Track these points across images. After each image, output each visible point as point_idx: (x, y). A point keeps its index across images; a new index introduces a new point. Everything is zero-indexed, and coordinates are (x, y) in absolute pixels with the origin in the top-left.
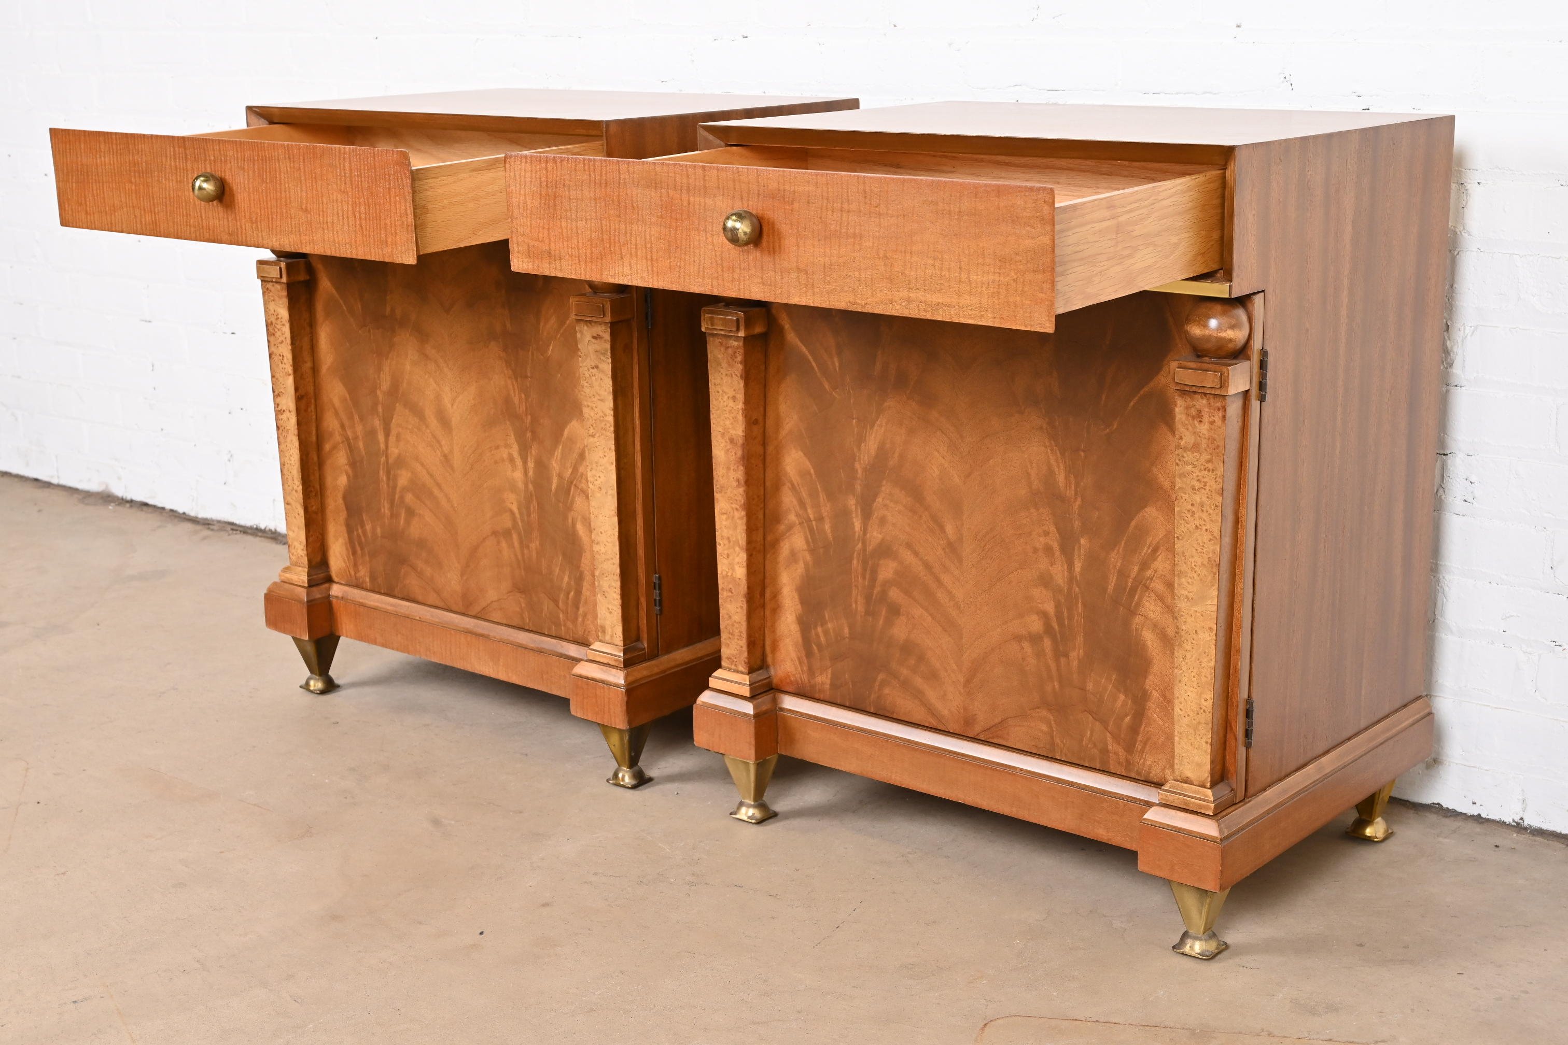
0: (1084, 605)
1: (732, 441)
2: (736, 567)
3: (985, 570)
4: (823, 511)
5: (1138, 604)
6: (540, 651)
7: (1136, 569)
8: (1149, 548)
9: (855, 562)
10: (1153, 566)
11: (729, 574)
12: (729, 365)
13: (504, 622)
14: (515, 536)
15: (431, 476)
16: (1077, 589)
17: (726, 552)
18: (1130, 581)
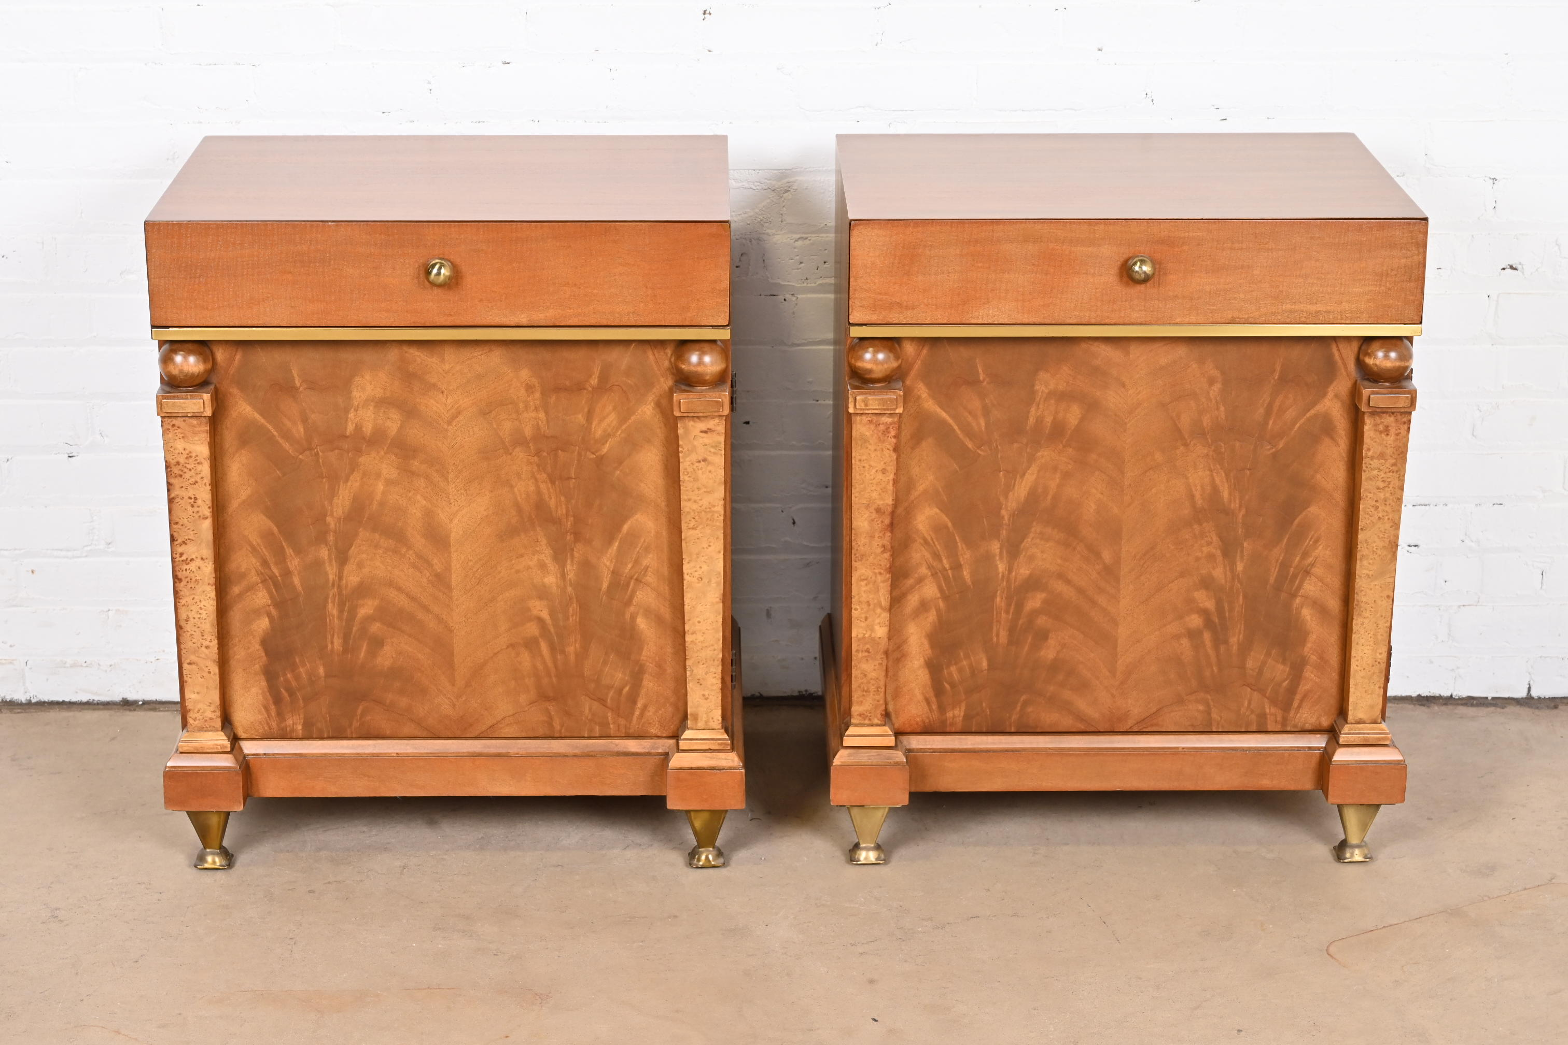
0: (1245, 597)
1: (878, 510)
2: (877, 628)
3: (1144, 584)
4: (961, 559)
5: (1299, 587)
6: (588, 755)
7: (1298, 559)
8: (1310, 540)
9: (998, 599)
10: (1314, 554)
11: (866, 636)
12: (880, 440)
13: (524, 735)
14: (544, 647)
15: (413, 599)
16: (1239, 585)
17: (863, 616)
18: (1292, 570)
